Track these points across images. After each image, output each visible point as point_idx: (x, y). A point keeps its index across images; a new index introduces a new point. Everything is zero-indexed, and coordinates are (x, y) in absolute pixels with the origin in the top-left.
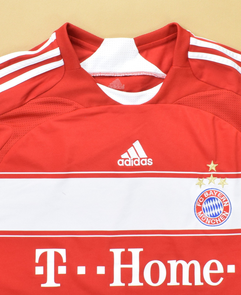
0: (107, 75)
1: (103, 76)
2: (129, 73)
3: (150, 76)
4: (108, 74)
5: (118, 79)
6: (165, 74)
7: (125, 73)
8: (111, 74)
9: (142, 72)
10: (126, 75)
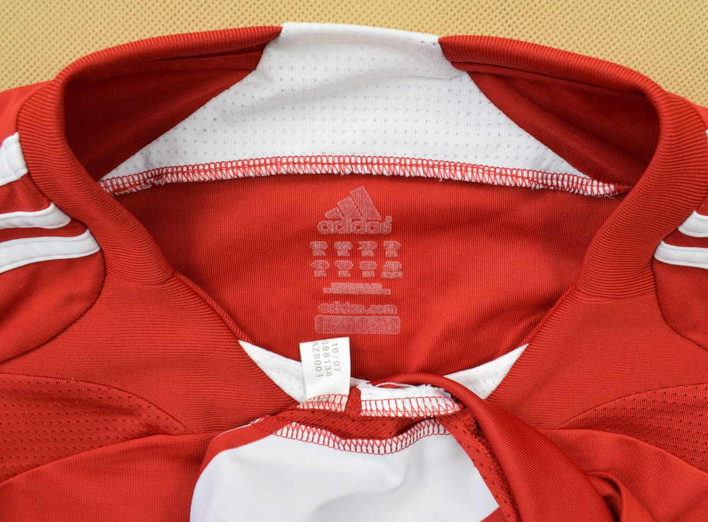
0: (308, 170)
1: (288, 175)
2: (411, 165)
3: (510, 187)
4: (311, 164)
5: (360, 191)
6: (583, 176)
7: (395, 164)
8: (328, 164)
9: (473, 167)
10: (398, 170)
